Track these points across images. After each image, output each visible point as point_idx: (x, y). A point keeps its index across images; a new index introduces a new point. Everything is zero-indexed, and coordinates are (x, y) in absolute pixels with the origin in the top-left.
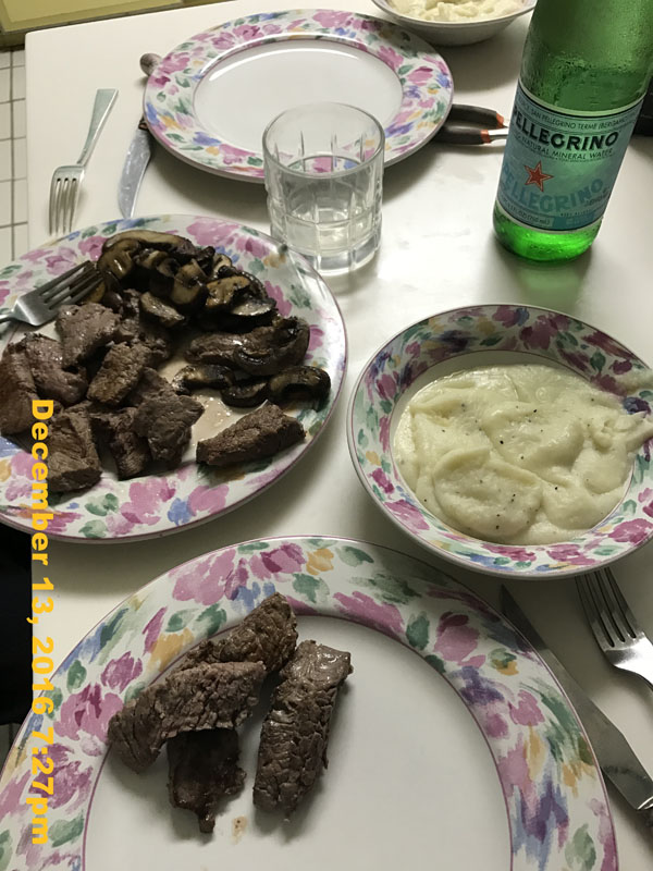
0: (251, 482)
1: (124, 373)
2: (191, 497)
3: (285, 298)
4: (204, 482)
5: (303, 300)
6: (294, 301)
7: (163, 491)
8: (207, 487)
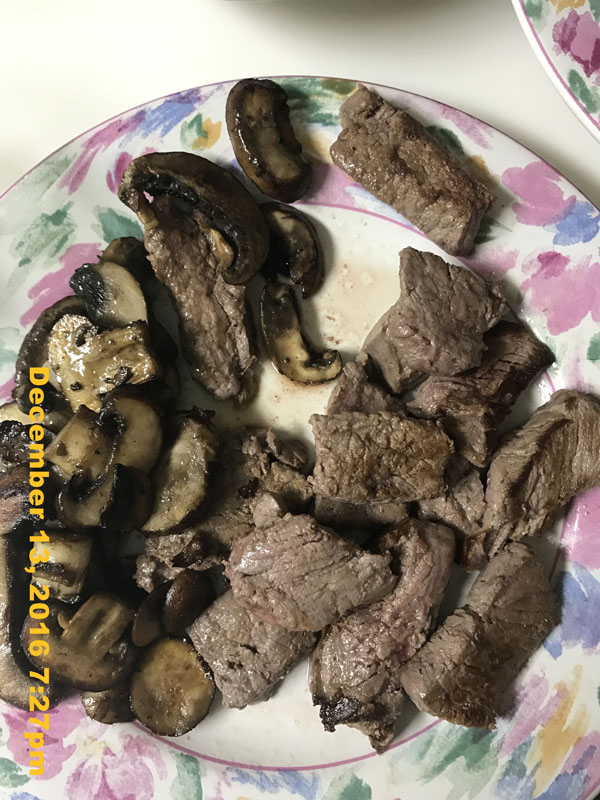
0: (480, 141)
1: (381, 440)
2: (542, 221)
3: (57, 267)
4: (509, 218)
5: (52, 228)
6: (59, 247)
7: (547, 276)
8: (516, 207)
